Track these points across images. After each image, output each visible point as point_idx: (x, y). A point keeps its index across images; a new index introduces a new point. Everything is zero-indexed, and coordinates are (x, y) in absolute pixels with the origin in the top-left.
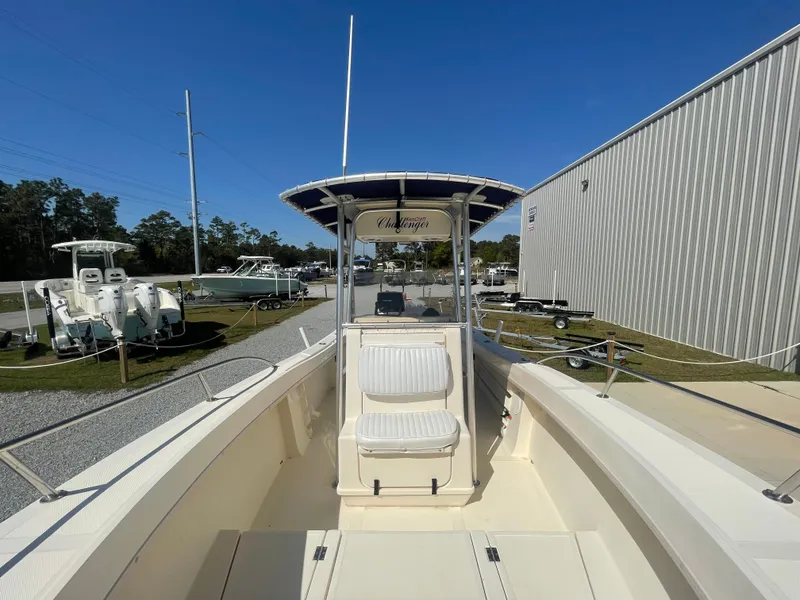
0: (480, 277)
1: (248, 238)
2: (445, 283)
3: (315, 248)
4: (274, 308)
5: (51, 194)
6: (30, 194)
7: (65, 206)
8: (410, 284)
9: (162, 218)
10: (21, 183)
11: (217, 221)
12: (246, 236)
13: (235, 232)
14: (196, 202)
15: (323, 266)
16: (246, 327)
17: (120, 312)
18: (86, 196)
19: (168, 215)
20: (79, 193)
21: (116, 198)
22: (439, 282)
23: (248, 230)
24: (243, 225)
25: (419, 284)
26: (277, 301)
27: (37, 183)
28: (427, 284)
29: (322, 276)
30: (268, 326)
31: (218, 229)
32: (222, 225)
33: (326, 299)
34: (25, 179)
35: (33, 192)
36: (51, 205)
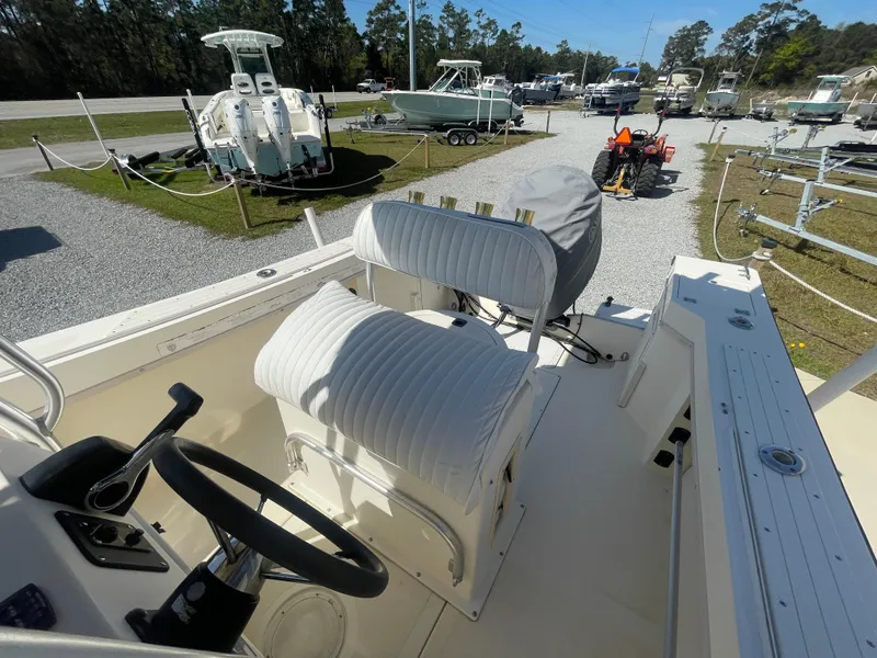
0: (854, 110)
1: (484, 36)
2: (769, 118)
3: (568, 50)
4: (467, 144)
8: (700, 115)
11: (449, 9)
12: (481, 32)
15: (569, 81)
16: (414, 169)
17: (246, 136)
22: (757, 116)
24: (479, 14)
25: (714, 117)
26: (473, 133)
28: (732, 117)
29: (563, 98)
30: (439, 170)
31: (449, 23)
33: (546, 135)
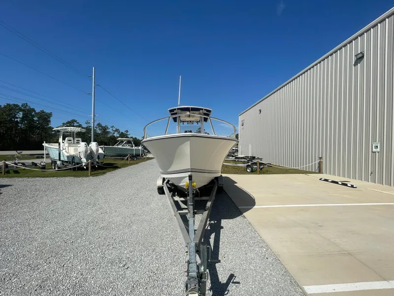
4: (134, 160)
5: (21, 110)
6: (10, 110)
7: (27, 116)
9: (73, 123)
10: (6, 105)
11: (99, 125)
12: (113, 132)
13: (107, 130)
14: (94, 115)
18: (37, 112)
19: (76, 121)
20: (33, 110)
21: (51, 113)
23: (114, 129)
24: (112, 127)
26: (135, 157)
27: (14, 105)
31: (99, 129)
32: (102, 127)
34: (8, 103)
35: (11, 109)
36: (20, 115)
